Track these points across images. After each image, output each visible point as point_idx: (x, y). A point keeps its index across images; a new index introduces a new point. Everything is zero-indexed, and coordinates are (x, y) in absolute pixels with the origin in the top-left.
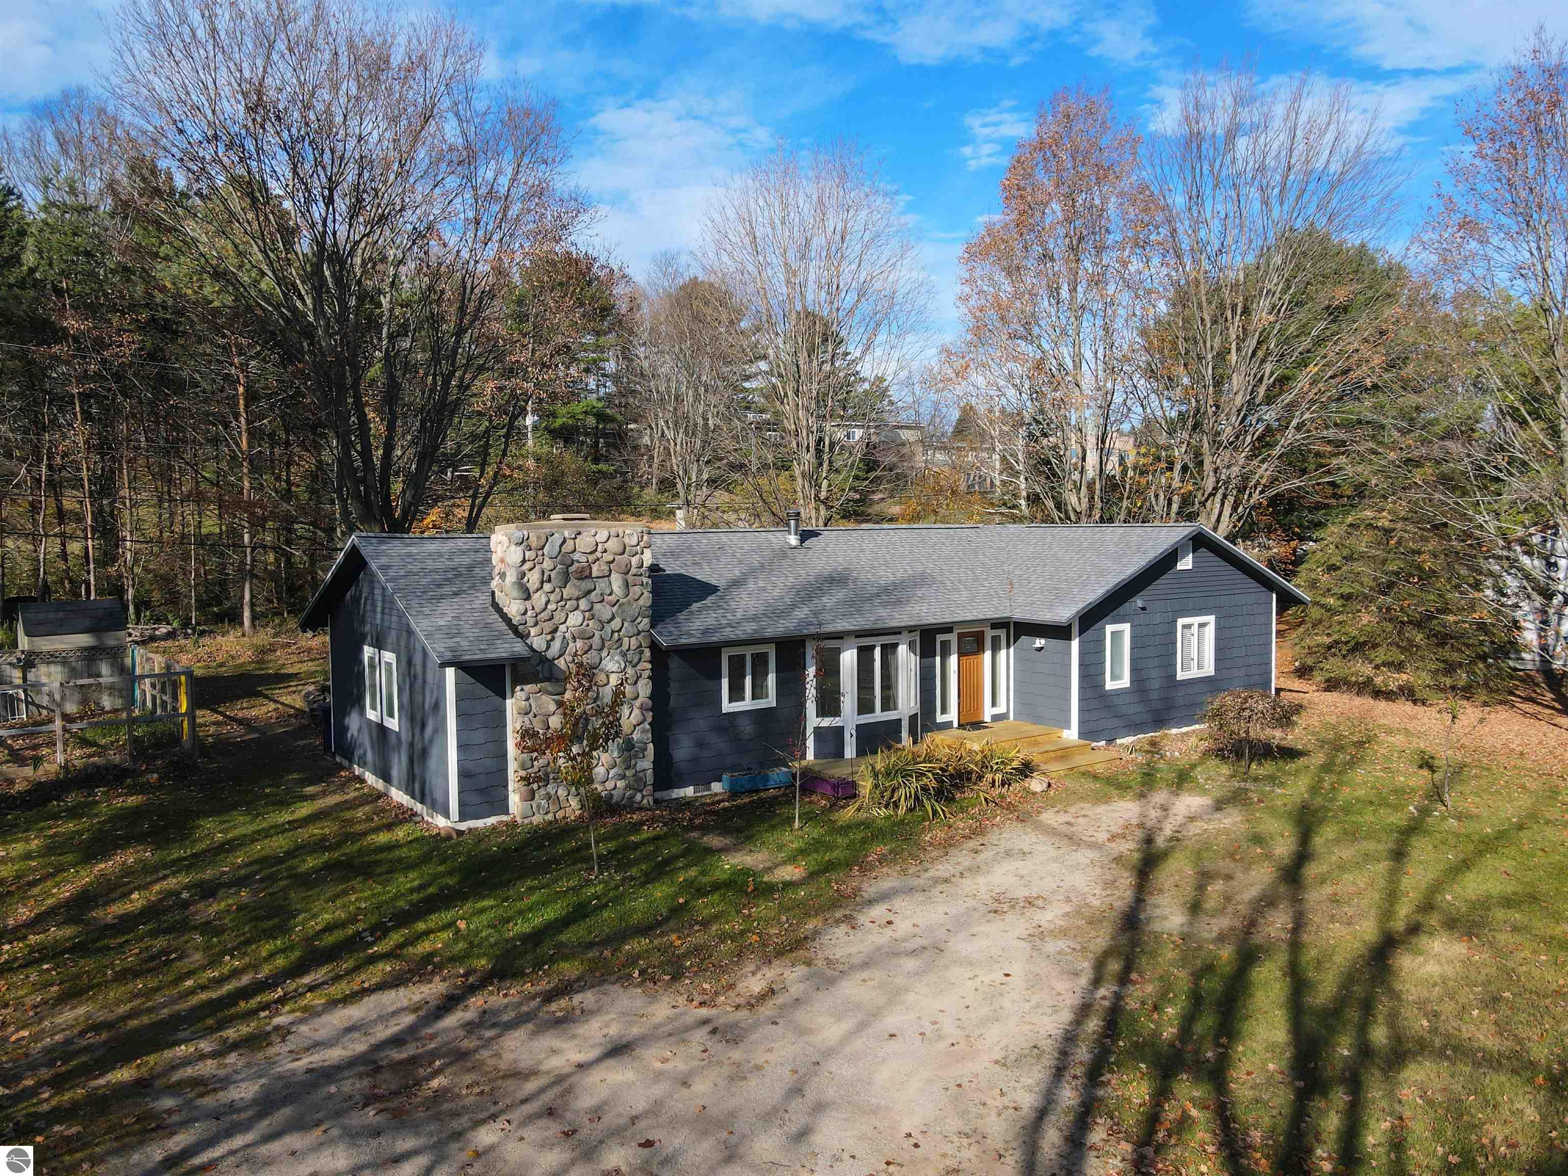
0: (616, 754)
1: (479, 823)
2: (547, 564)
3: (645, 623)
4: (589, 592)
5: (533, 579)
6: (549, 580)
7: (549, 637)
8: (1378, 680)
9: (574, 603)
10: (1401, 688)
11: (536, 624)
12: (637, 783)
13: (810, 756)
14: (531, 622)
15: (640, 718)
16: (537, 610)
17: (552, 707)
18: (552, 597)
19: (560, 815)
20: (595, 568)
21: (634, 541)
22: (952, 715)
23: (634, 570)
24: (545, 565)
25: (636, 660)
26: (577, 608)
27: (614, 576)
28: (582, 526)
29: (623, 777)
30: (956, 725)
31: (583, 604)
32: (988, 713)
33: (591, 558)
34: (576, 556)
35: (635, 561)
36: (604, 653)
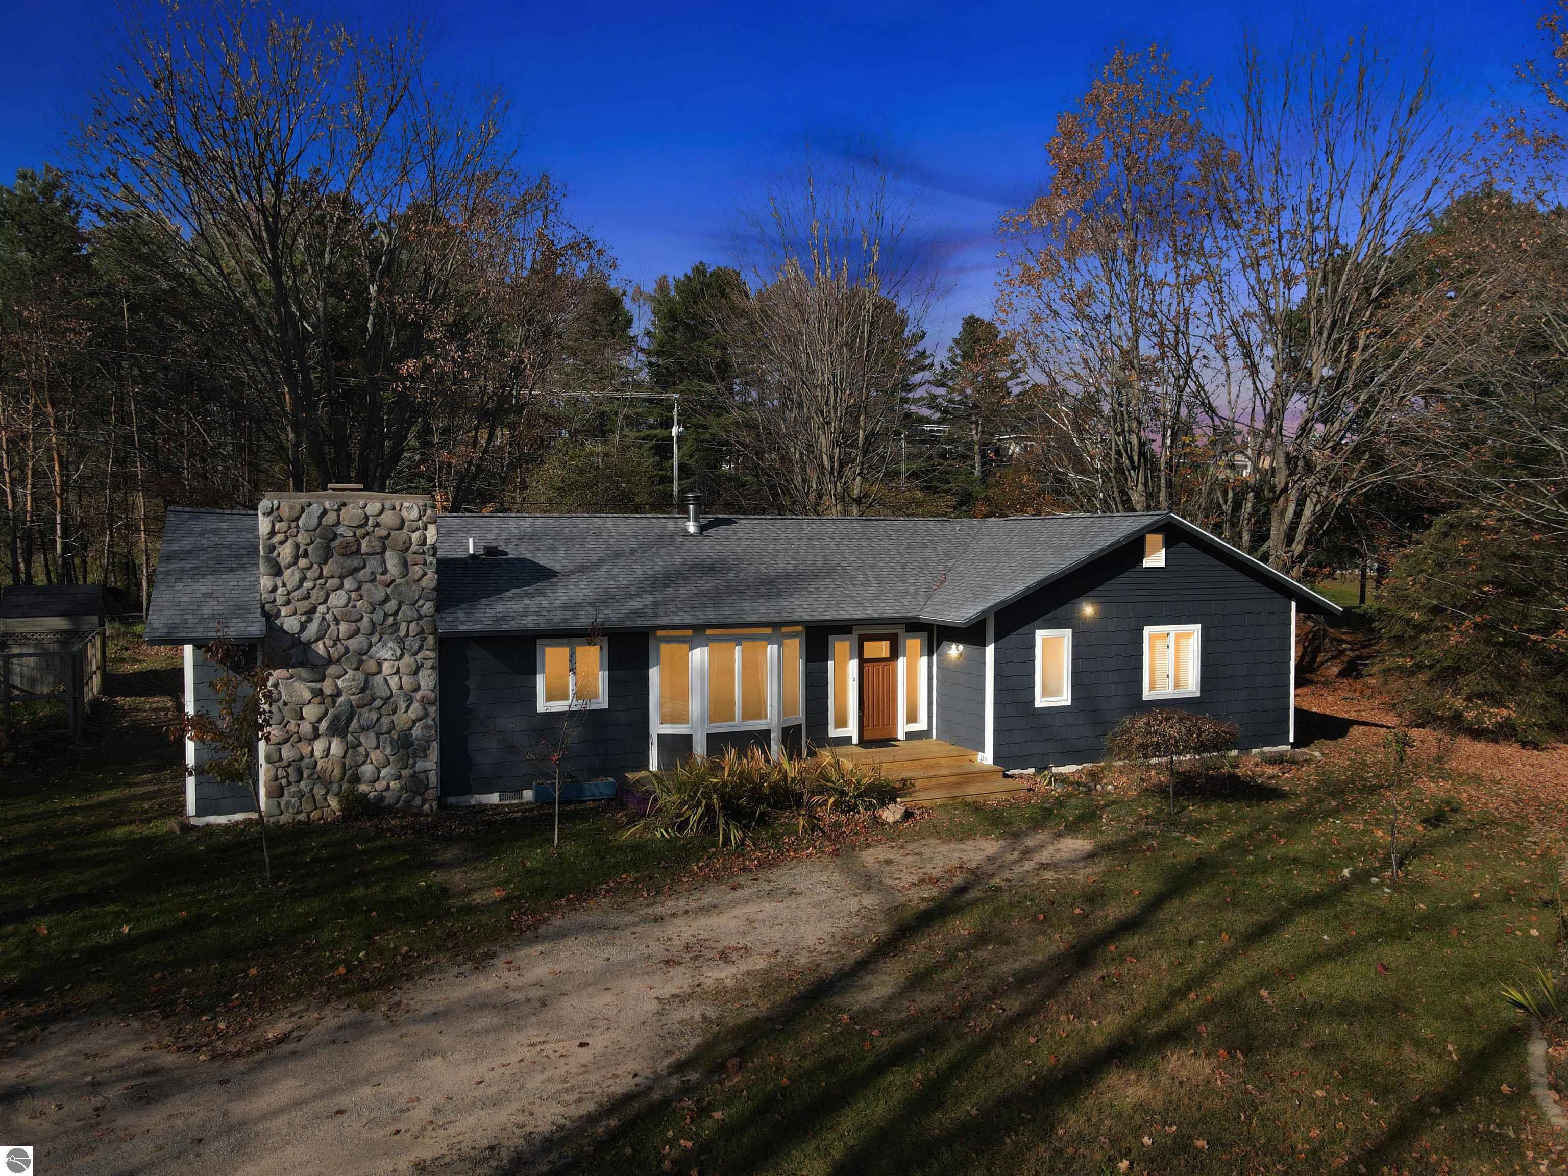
0: (388, 751)
1: (222, 820)
2: (302, 539)
3: (428, 608)
4: (356, 570)
5: (285, 552)
6: (306, 555)
7: (304, 618)
8: (1470, 715)
9: (336, 581)
10: (1499, 726)
11: (288, 603)
12: (417, 785)
13: (654, 766)
14: (280, 600)
15: (420, 712)
16: (290, 587)
17: (307, 695)
18: (309, 574)
19: (315, 815)
20: (364, 543)
21: (414, 514)
22: (852, 730)
23: (414, 548)
24: (300, 538)
25: (416, 647)
26: (341, 587)
27: (388, 554)
28: (350, 497)
29: (399, 777)
30: (855, 740)
31: (348, 583)
32: (902, 729)
33: (359, 532)
34: (340, 530)
35: (415, 537)
36: (374, 639)
